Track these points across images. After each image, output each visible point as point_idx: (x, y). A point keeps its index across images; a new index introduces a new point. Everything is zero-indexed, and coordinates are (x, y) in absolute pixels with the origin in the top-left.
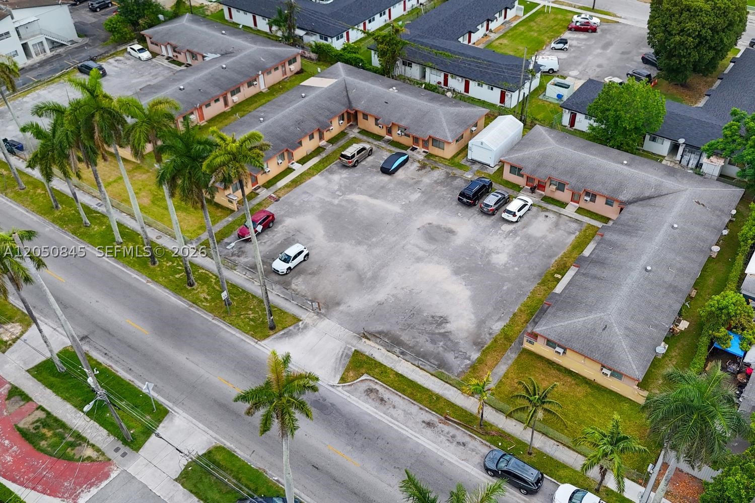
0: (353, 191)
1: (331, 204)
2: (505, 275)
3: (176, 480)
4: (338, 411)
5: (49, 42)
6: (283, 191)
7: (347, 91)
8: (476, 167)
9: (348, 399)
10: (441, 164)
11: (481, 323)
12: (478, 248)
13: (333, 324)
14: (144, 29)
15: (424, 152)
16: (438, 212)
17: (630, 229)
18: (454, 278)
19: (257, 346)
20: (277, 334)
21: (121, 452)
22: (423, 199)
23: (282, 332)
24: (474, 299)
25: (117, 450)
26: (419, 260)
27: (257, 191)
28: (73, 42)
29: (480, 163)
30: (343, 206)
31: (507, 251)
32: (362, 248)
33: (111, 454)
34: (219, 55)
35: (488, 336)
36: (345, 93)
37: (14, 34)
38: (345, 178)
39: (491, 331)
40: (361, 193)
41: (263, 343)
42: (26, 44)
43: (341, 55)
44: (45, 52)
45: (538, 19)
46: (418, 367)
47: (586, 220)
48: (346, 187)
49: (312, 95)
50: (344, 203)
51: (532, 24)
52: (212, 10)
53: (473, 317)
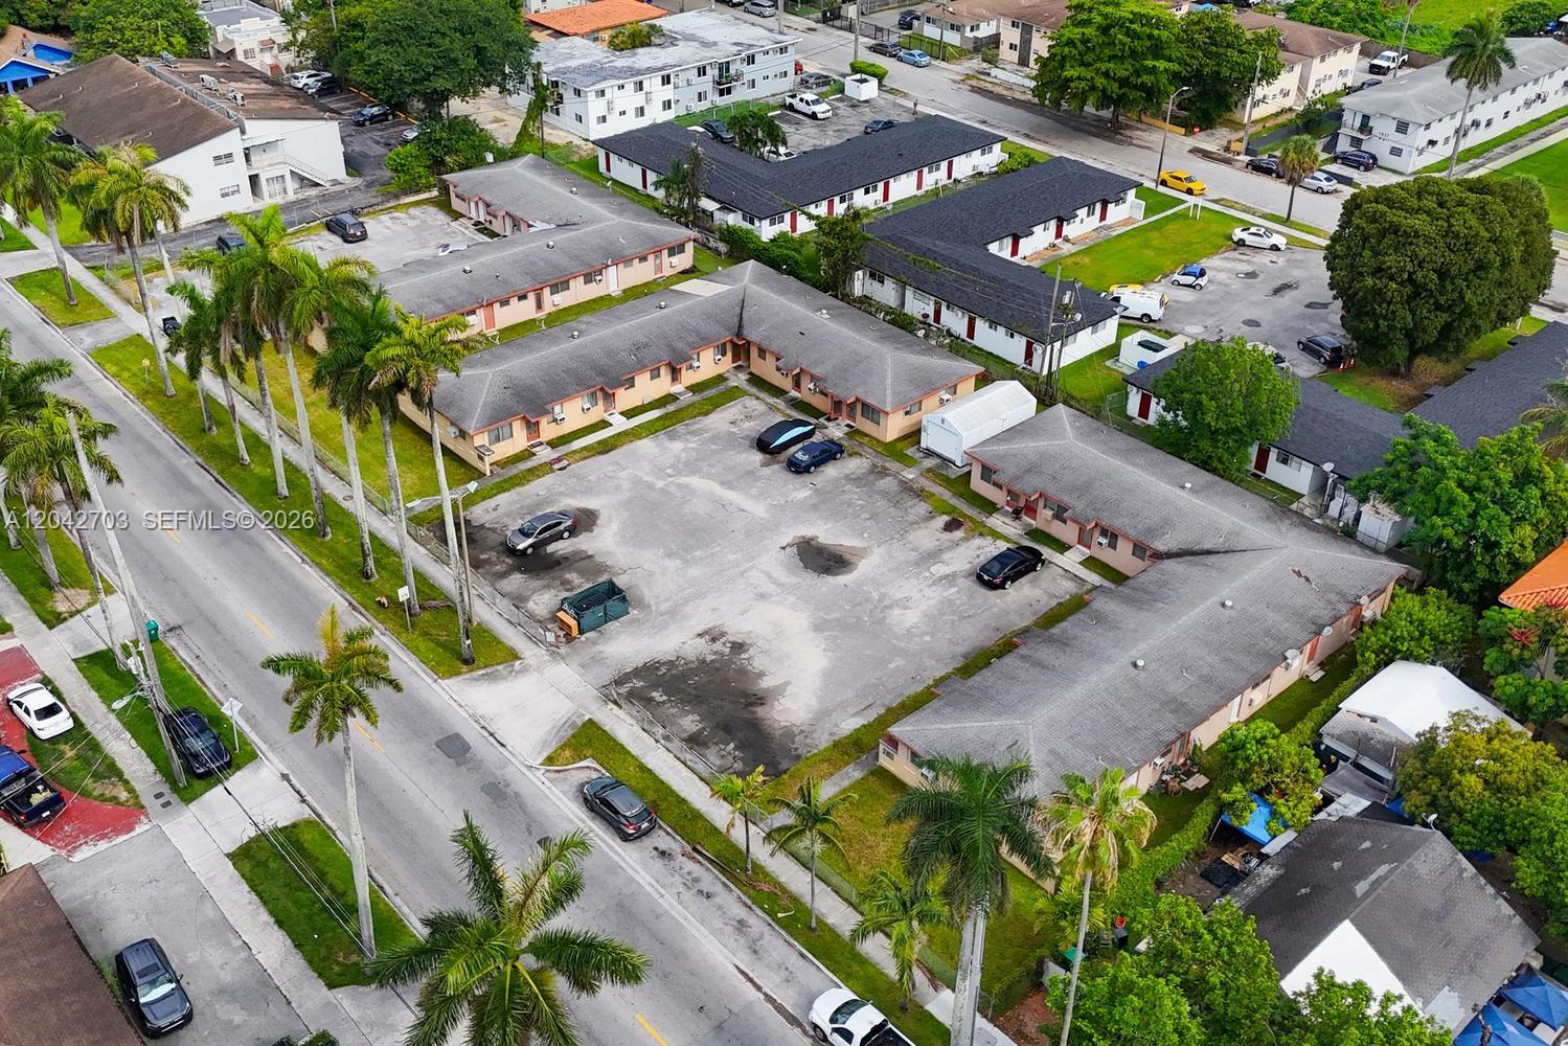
0: (695, 471)
1: (651, 486)
2: (903, 645)
3: (228, 855)
4: (522, 807)
5: (297, 178)
6: (577, 456)
7: (742, 308)
8: (929, 463)
9: (547, 792)
10: (870, 450)
11: (823, 714)
12: (874, 594)
13: (571, 672)
14: (452, 171)
15: (848, 426)
16: (829, 526)
17: (1145, 599)
18: (813, 635)
19: (434, 685)
20: (474, 674)
21: (162, 800)
22: (810, 502)
23: (483, 672)
24: (827, 674)
25: (158, 796)
26: (762, 597)
27: (534, 450)
28: (336, 182)
29: (939, 456)
30: (669, 493)
31: (923, 607)
32: (671, 564)
33: (147, 800)
34: (553, 226)
35: (827, 736)
36: (738, 310)
37: (240, 157)
38: (693, 449)
39: (835, 730)
40: (709, 476)
41: (444, 683)
42: (257, 176)
43: (764, 249)
44: (285, 192)
45: (1170, 228)
46: (684, 763)
47: (1093, 578)
48: (687, 464)
49: (679, 306)
50: (672, 489)
51: (1155, 234)
52: (584, 154)
53: (814, 702)
